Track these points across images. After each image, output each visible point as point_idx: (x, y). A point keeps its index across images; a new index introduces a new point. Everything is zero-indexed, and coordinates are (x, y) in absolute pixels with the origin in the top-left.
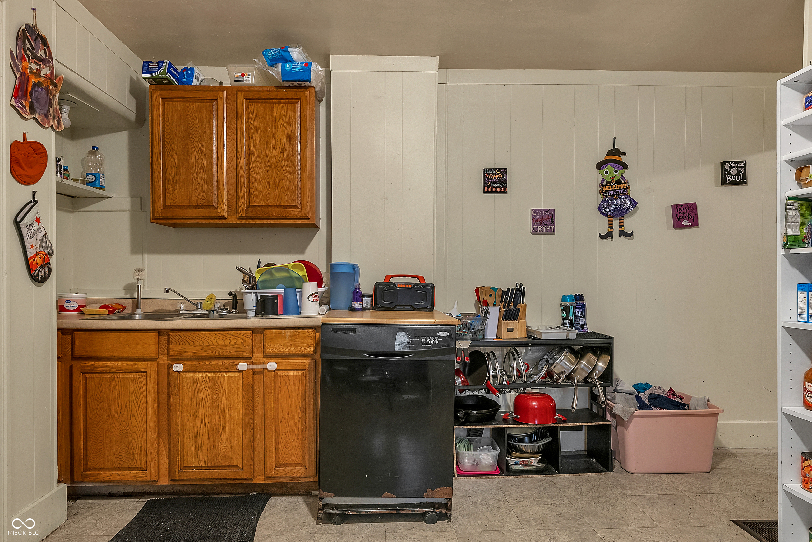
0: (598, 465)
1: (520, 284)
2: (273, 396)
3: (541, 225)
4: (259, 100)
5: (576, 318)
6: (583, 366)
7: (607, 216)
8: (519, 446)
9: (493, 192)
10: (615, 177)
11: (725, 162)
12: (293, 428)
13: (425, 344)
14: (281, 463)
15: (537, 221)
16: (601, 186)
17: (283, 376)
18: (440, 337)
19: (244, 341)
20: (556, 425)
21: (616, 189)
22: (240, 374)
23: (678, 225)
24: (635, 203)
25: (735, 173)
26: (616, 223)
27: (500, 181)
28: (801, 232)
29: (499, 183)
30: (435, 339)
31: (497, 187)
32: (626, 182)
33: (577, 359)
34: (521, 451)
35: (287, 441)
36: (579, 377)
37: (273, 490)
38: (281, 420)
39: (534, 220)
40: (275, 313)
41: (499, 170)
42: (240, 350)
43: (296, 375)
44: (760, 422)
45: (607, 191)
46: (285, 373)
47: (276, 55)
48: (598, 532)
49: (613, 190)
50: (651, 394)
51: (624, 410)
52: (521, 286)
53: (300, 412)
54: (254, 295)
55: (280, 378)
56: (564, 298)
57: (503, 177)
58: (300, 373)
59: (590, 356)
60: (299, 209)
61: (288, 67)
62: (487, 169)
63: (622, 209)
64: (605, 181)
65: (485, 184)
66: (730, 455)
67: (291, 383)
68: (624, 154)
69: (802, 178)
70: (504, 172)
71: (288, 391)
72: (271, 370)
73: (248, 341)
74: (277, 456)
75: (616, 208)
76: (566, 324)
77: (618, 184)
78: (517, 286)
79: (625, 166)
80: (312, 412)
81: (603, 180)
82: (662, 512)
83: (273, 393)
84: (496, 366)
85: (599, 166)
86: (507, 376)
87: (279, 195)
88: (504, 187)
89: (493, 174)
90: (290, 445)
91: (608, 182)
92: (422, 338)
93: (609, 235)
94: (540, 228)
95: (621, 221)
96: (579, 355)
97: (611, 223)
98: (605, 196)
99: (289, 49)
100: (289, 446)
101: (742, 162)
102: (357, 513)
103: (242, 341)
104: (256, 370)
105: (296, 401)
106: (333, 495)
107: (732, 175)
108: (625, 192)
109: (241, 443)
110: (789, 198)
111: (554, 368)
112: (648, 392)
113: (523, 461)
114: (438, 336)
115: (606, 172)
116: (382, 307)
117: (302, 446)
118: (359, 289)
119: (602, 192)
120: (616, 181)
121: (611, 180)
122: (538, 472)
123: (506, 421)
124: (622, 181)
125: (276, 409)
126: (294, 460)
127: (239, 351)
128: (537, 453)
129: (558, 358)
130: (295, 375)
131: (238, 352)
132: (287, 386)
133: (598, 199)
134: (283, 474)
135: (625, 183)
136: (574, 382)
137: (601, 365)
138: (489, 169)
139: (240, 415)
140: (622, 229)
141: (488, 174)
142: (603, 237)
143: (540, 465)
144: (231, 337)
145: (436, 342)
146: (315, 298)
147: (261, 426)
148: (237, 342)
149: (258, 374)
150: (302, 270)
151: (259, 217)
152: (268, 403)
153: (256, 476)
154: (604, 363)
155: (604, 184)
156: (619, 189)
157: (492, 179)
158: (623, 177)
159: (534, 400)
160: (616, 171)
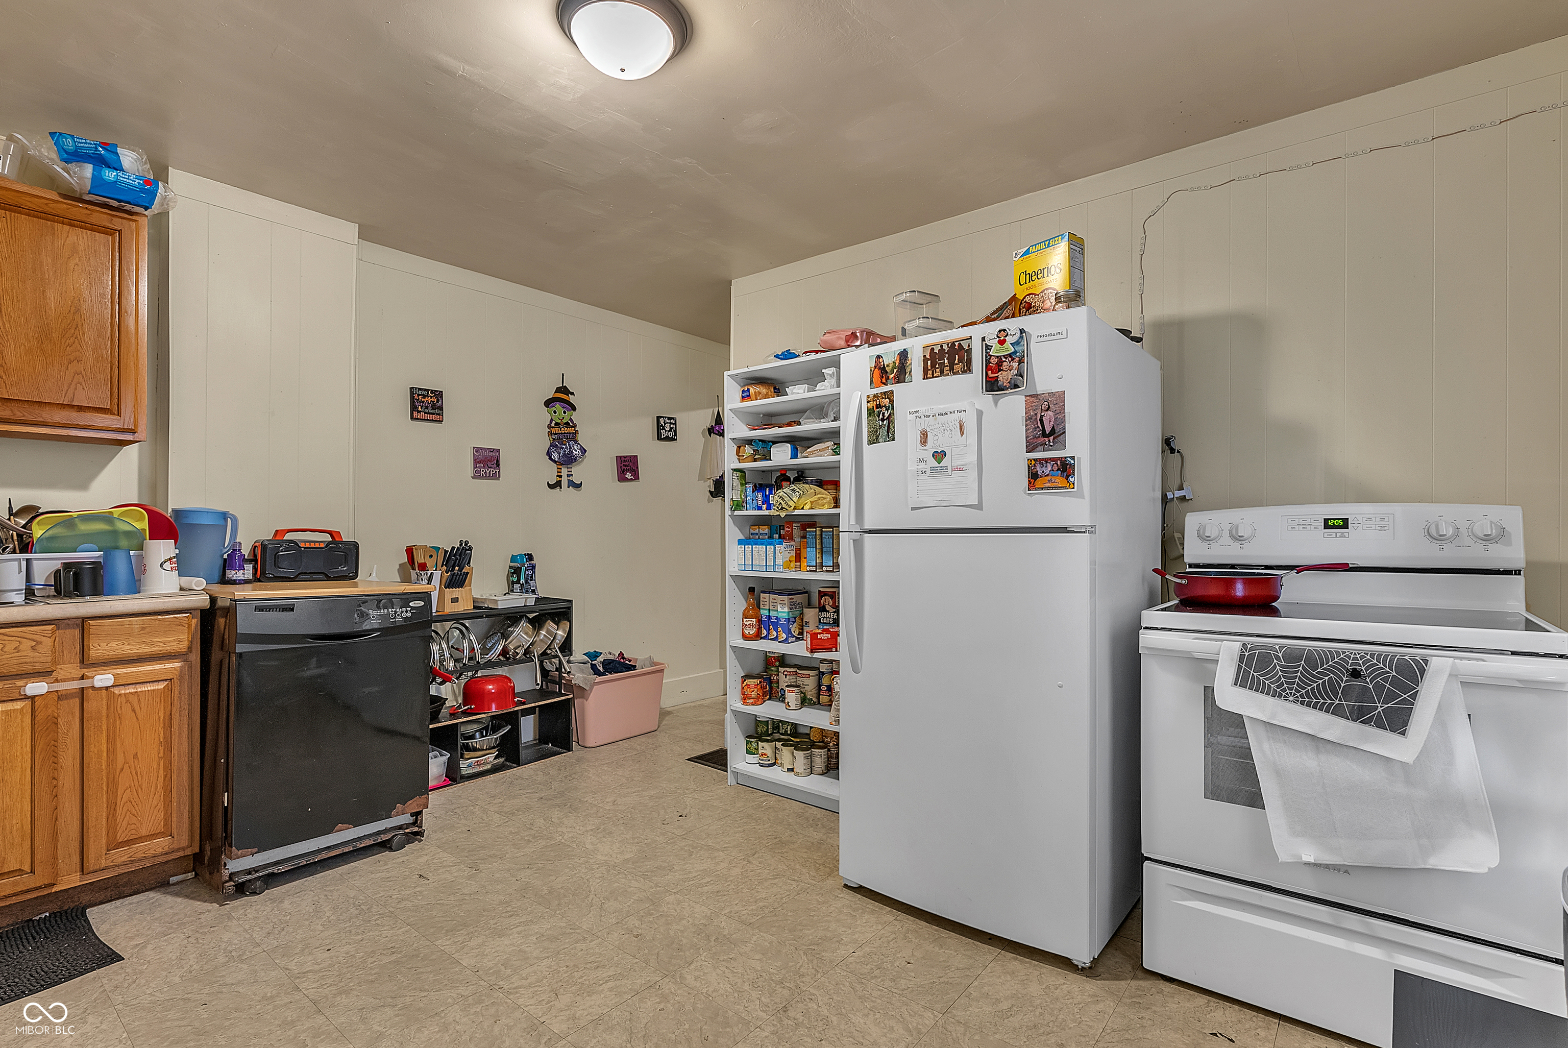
0: (555, 748)
1: (465, 541)
2: (104, 732)
3: (484, 467)
4: (20, 207)
5: (527, 582)
6: (542, 636)
7: (555, 462)
8: (472, 743)
9: (424, 419)
10: (563, 418)
11: (661, 417)
12: (147, 777)
13: (394, 618)
14: (120, 841)
15: (479, 462)
16: (549, 427)
17: (127, 696)
18: (412, 608)
19: (39, 643)
20: (516, 709)
21: (565, 433)
22: (28, 703)
23: (622, 478)
24: (584, 451)
25: (668, 429)
26: (564, 471)
27: (434, 407)
28: (741, 498)
29: (433, 409)
30: (407, 612)
31: (430, 413)
32: (575, 426)
33: (535, 630)
34: (475, 749)
35: (133, 803)
36: (537, 651)
37: (85, 898)
38: (122, 769)
39: (476, 461)
40: (97, 591)
41: (432, 392)
42: (28, 660)
43: (154, 690)
44: (687, 677)
45: (556, 434)
46: (131, 690)
47: (84, 150)
48: (586, 800)
49: (562, 433)
50: (604, 660)
51: (585, 679)
52: (466, 545)
53: (162, 749)
54: (24, 564)
55: (119, 699)
56: (513, 559)
57: (438, 401)
58: (161, 686)
59: (550, 625)
60: (114, 414)
61: (108, 176)
62: (416, 388)
63: (571, 457)
64: (554, 422)
65: (414, 408)
66: (669, 713)
67: (142, 704)
68: (572, 394)
69: (740, 454)
70: (439, 395)
71: (137, 719)
72: (100, 689)
73: (48, 642)
74: (112, 828)
75: (564, 454)
76: (517, 589)
77: (567, 427)
78: (461, 545)
79: (574, 409)
80: (185, 744)
81: (552, 420)
82: (632, 770)
83: (104, 727)
84: (443, 646)
85: (548, 403)
86: (454, 660)
87: (69, 387)
88: (439, 414)
89: (424, 396)
90: (140, 807)
91: (557, 424)
92: (390, 610)
93: (558, 484)
94: (483, 471)
95: (569, 470)
96: (537, 623)
97: (559, 470)
98: (554, 439)
99: (119, 150)
100: (137, 810)
101: (673, 418)
102: (292, 867)
103: (34, 644)
104: (64, 693)
105: (154, 732)
106: (256, 850)
107: (666, 431)
108: (573, 437)
109: (28, 827)
110: (734, 470)
111: (509, 643)
112: (601, 659)
113: (478, 761)
114: (410, 607)
115: (555, 412)
116: (275, 577)
117: (164, 804)
118: (239, 550)
119: (550, 433)
120: (565, 424)
121: (559, 421)
122: (495, 770)
123: (453, 715)
124: (570, 424)
125: (111, 752)
126: (149, 830)
127: (25, 663)
128: (494, 747)
129: (512, 632)
130: (151, 690)
131: (23, 665)
132: (134, 710)
133: (546, 443)
134: (126, 857)
135: (573, 427)
136: (534, 656)
137: (560, 633)
138: (420, 389)
139: (25, 778)
140: (571, 478)
141: (419, 395)
142: (551, 486)
143: (497, 761)
144: (6, 638)
145: (409, 614)
146: (173, 565)
147: (74, 788)
148: (21, 647)
149: (66, 699)
150: (141, 519)
151: (17, 421)
152: (93, 746)
153: (60, 878)
154: (564, 631)
155: (553, 425)
156: (567, 433)
157: (423, 402)
158: (571, 420)
159: (490, 682)
160: (565, 412)
